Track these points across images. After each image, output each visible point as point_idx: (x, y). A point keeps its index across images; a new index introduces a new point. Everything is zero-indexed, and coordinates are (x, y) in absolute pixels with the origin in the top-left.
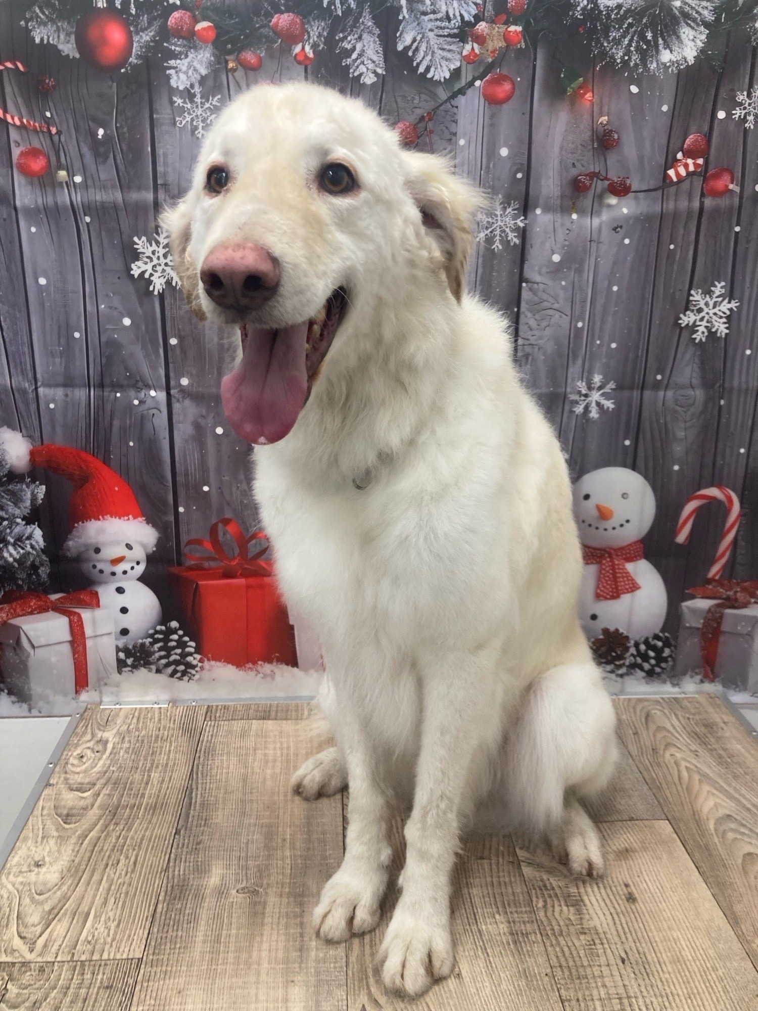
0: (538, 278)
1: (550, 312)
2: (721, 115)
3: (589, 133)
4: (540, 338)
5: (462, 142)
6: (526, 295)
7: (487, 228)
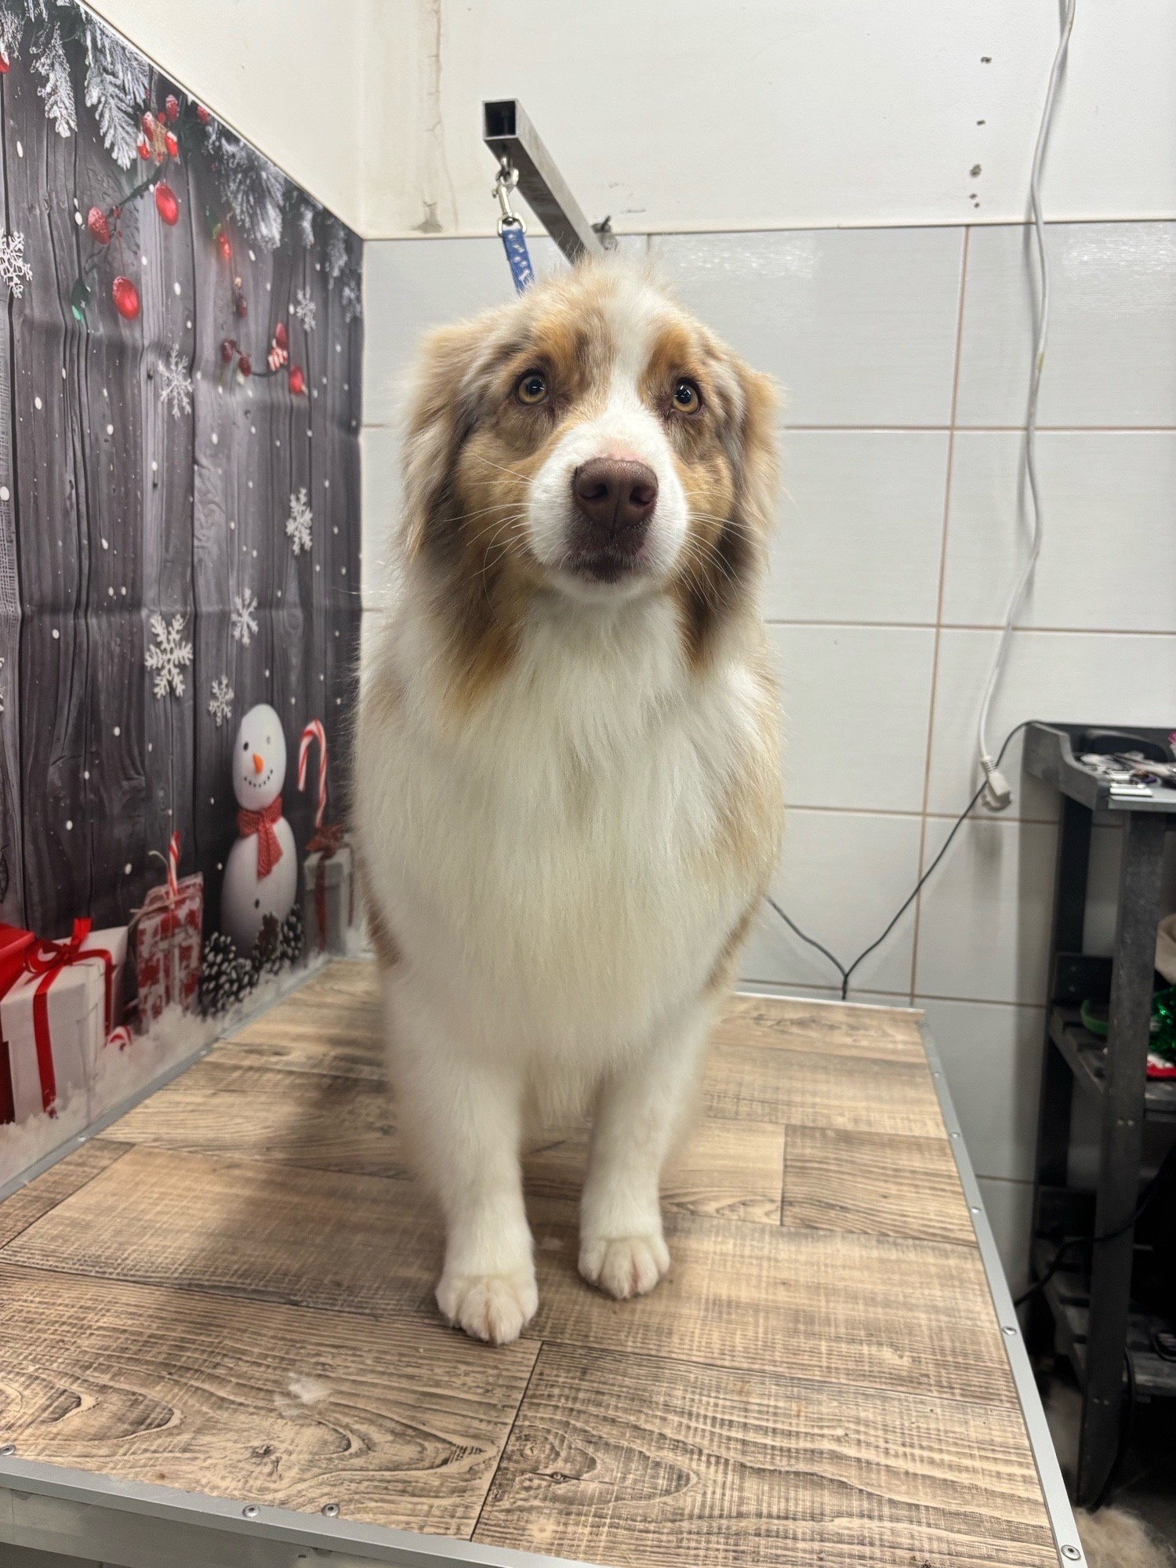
0: (203, 460)
1: (213, 506)
2: (292, 309)
3: (230, 292)
4: (208, 540)
5: (144, 261)
6: (197, 482)
7: (168, 385)
